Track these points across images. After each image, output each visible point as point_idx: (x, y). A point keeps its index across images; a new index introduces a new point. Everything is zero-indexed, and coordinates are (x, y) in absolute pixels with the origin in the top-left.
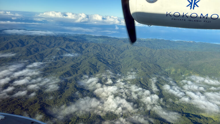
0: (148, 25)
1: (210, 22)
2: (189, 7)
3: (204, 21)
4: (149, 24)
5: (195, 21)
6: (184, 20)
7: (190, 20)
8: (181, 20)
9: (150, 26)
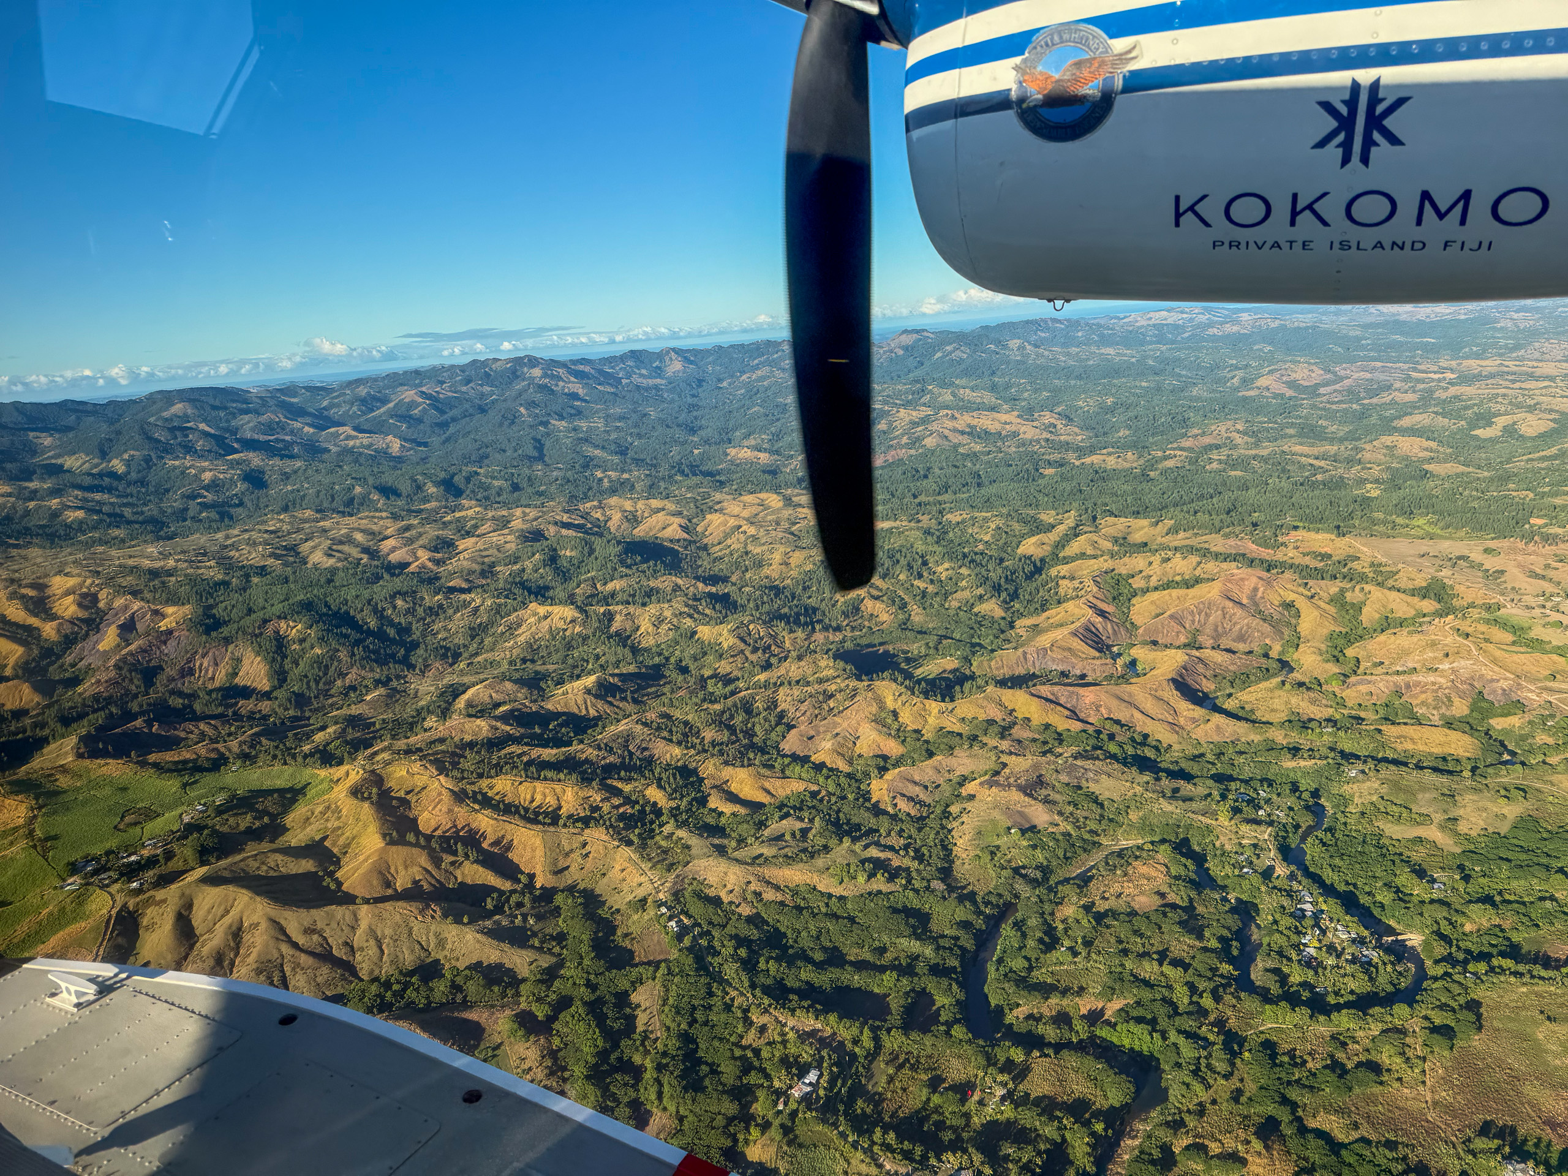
0: (1049, 301)
1: (1485, 245)
2: (1333, 151)
3: (1446, 245)
4: (1051, 295)
5: (1379, 245)
6: (1298, 246)
7: (1345, 245)
8: (1276, 245)
9: (1059, 303)
